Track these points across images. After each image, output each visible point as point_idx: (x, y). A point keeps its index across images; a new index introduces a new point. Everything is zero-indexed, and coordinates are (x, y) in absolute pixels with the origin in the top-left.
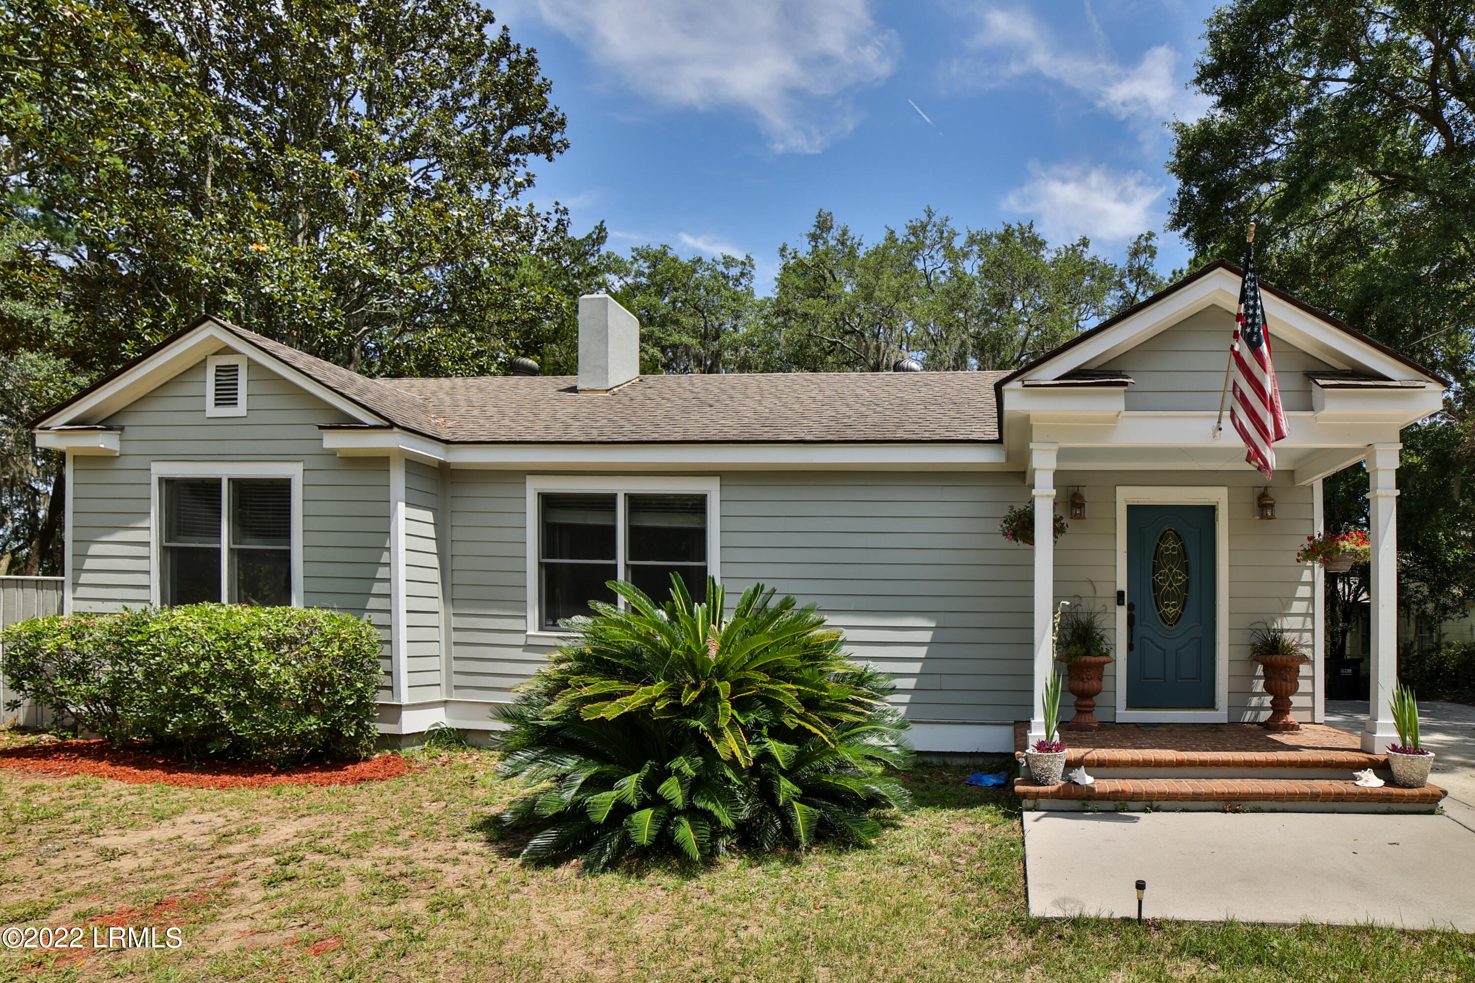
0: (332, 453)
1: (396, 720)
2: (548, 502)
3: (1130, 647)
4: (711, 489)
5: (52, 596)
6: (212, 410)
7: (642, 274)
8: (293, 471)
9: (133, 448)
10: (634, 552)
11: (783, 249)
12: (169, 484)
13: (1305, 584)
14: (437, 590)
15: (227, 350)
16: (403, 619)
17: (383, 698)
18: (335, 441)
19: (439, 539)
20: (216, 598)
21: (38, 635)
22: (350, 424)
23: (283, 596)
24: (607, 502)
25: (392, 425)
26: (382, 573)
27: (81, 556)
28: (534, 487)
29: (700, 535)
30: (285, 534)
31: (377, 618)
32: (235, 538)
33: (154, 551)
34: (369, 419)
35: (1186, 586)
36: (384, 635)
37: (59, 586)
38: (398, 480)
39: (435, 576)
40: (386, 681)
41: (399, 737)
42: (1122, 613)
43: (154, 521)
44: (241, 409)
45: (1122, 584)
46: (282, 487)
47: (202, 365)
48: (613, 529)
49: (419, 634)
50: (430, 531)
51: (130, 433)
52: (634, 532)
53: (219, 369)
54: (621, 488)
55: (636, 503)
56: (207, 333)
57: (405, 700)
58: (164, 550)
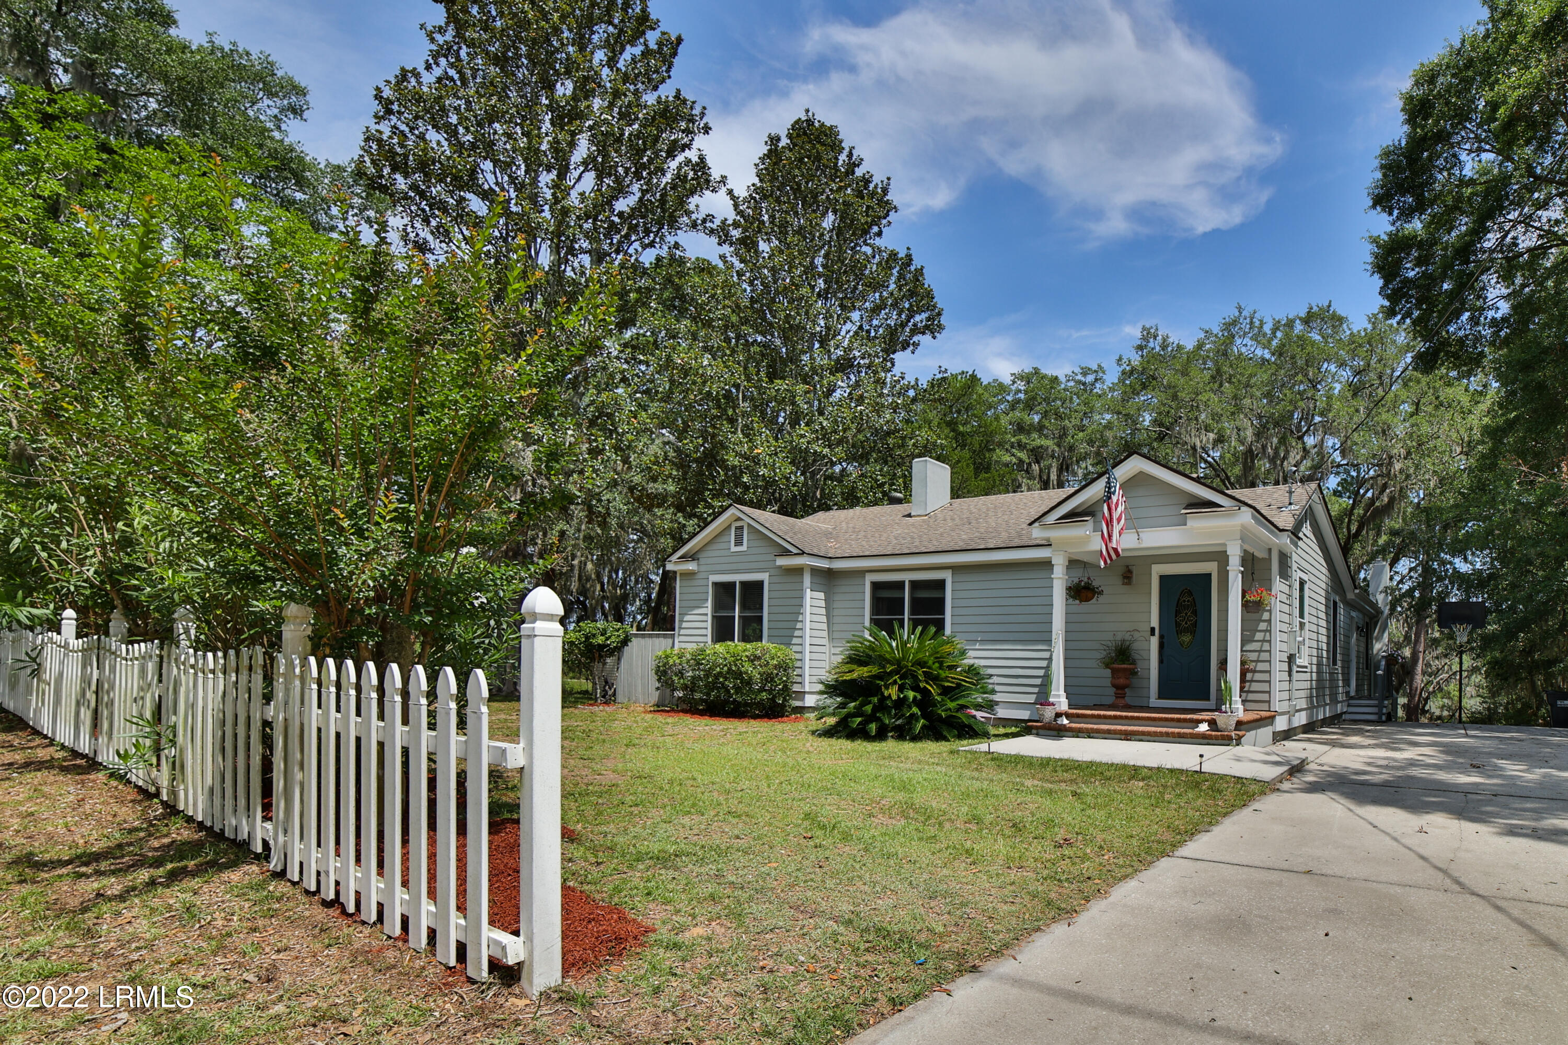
0: (780, 567)
1: (803, 699)
2: (876, 586)
3: (1161, 661)
4: (947, 575)
5: (670, 641)
6: (734, 549)
7: (1020, 391)
8: (764, 577)
9: (703, 568)
10: (913, 611)
11: (1120, 359)
12: (716, 584)
13: (1265, 621)
14: (825, 634)
15: (739, 519)
16: (808, 648)
17: (796, 688)
18: (782, 562)
19: (827, 608)
20: (733, 640)
21: (667, 657)
22: (786, 553)
23: (760, 639)
24: (900, 585)
25: (804, 553)
26: (799, 626)
27: (681, 621)
28: (869, 578)
29: (942, 601)
30: (761, 608)
31: (795, 648)
32: (740, 612)
33: (709, 618)
34: (795, 551)
35: (1195, 625)
36: (798, 656)
37: (673, 636)
38: (807, 579)
39: (825, 626)
40: (799, 679)
41: (804, 708)
42: (1154, 641)
43: (709, 604)
44: (744, 548)
45: (1155, 622)
46: (759, 585)
47: (730, 526)
48: (903, 599)
49: (815, 656)
50: (823, 604)
51: (702, 561)
52: (913, 600)
53: (737, 528)
54: (907, 577)
55: (915, 585)
56: (731, 511)
57: (807, 689)
58: (713, 617)
